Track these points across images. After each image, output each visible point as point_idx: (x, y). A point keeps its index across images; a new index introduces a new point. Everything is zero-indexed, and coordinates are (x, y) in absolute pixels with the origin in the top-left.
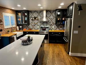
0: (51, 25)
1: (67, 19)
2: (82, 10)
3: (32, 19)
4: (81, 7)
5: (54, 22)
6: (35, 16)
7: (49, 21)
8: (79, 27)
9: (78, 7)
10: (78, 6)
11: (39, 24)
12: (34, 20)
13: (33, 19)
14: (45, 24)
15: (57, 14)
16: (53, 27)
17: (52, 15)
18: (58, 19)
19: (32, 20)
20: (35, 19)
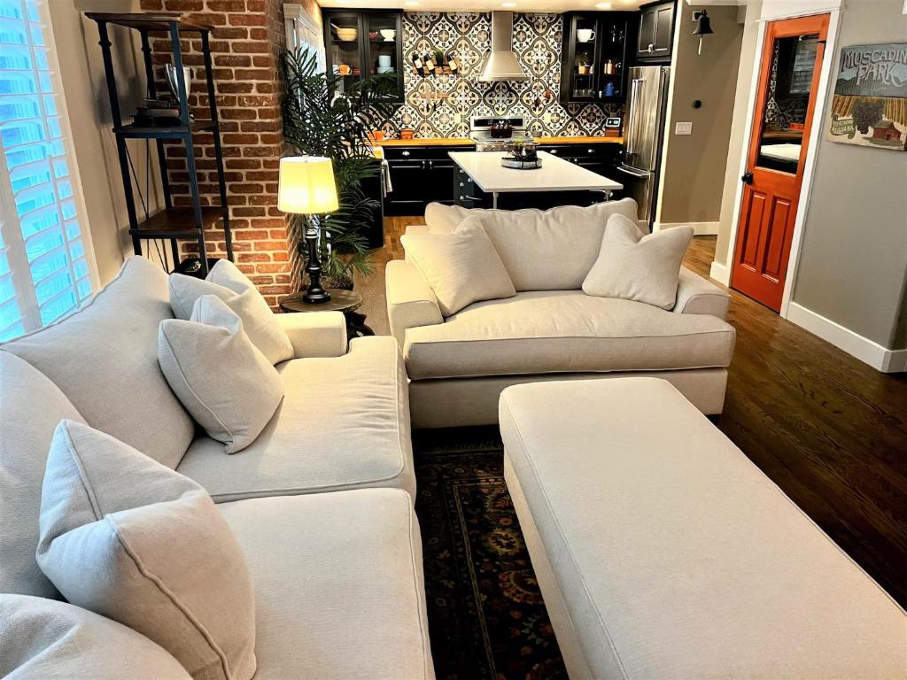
0: (537, 103)
1: (638, 70)
2: (710, 31)
3: (419, 64)
4: (708, 19)
5: (555, 89)
6: (440, 47)
7: (520, 81)
8: (698, 104)
9: (694, 19)
10: (697, 16)
11: (462, 98)
12: (433, 72)
13: (430, 65)
14: (500, 99)
15: (577, 39)
16: (547, 118)
17: (540, 43)
18: (582, 70)
19: (421, 72)
20: (438, 70)
